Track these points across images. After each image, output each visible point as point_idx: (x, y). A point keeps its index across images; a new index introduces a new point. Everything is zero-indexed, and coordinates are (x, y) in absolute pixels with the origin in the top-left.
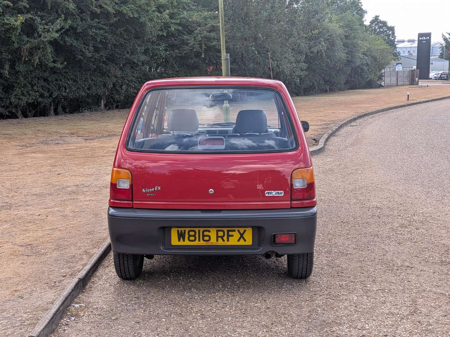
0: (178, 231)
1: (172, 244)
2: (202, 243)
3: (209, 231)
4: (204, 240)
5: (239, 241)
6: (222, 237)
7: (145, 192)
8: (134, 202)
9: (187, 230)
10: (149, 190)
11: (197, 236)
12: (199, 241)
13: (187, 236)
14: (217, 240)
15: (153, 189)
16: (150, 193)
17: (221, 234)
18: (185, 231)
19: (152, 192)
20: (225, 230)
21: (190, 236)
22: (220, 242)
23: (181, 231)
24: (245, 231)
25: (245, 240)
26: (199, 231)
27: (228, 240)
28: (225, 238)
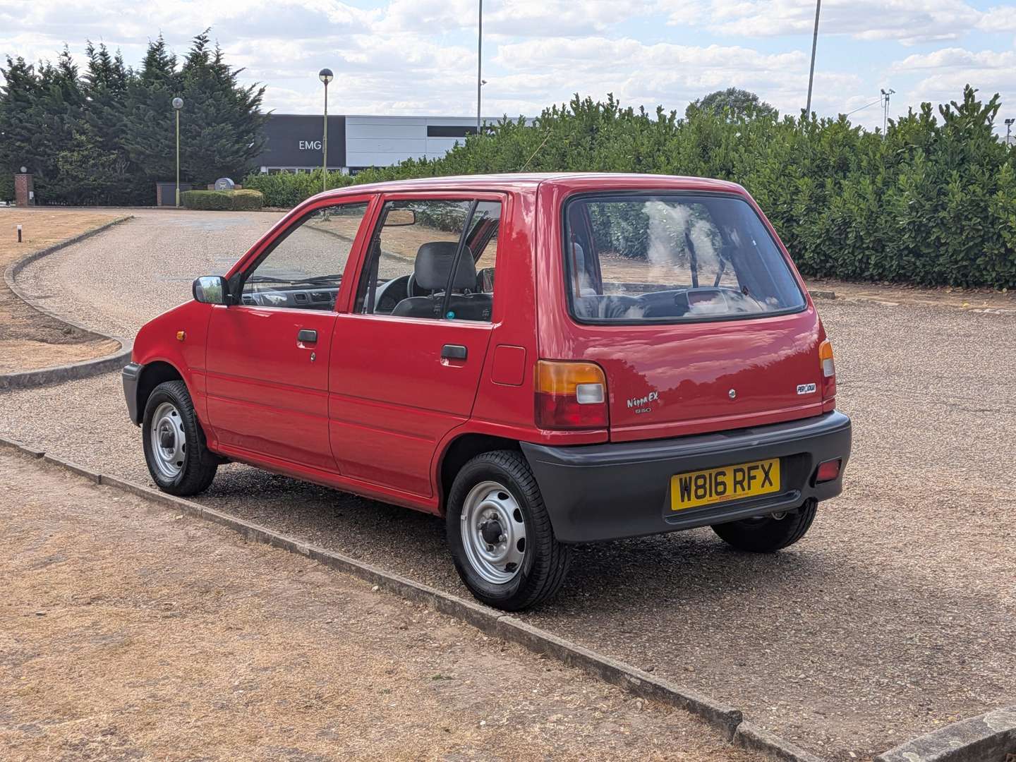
0: (681, 480)
1: (673, 509)
2: (715, 499)
3: (725, 475)
4: (717, 493)
5: (763, 486)
6: (741, 483)
7: (631, 406)
8: (612, 430)
9: (694, 475)
10: (638, 401)
11: (707, 486)
12: (711, 496)
13: (693, 488)
14: (735, 491)
15: (645, 400)
16: (640, 407)
17: (739, 476)
18: (690, 478)
19: (646, 405)
20: (745, 467)
21: (698, 487)
22: (740, 494)
23: (686, 479)
24: (771, 465)
25: (771, 484)
26: (710, 475)
27: (749, 488)
28: (745, 484)
